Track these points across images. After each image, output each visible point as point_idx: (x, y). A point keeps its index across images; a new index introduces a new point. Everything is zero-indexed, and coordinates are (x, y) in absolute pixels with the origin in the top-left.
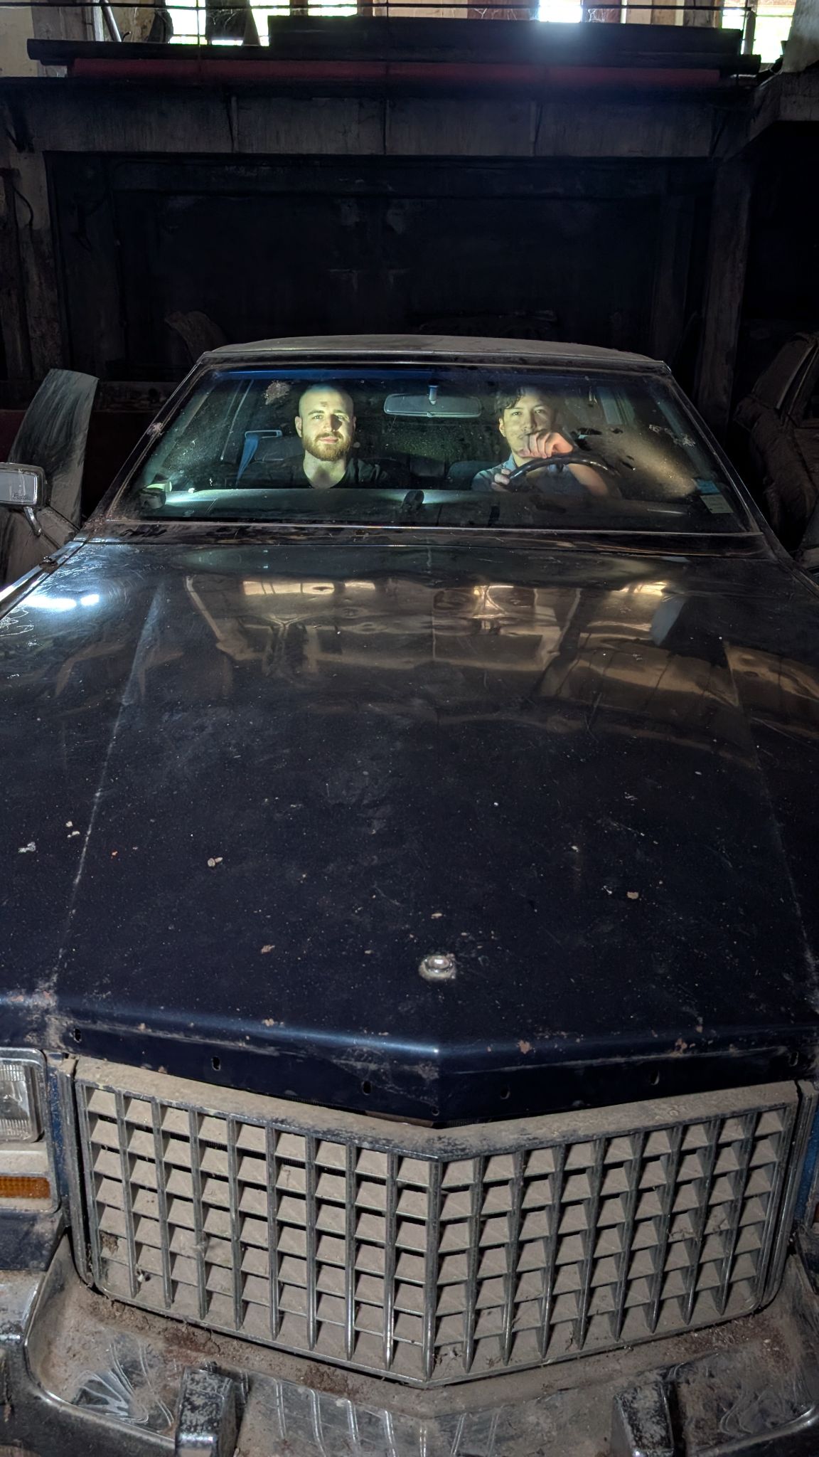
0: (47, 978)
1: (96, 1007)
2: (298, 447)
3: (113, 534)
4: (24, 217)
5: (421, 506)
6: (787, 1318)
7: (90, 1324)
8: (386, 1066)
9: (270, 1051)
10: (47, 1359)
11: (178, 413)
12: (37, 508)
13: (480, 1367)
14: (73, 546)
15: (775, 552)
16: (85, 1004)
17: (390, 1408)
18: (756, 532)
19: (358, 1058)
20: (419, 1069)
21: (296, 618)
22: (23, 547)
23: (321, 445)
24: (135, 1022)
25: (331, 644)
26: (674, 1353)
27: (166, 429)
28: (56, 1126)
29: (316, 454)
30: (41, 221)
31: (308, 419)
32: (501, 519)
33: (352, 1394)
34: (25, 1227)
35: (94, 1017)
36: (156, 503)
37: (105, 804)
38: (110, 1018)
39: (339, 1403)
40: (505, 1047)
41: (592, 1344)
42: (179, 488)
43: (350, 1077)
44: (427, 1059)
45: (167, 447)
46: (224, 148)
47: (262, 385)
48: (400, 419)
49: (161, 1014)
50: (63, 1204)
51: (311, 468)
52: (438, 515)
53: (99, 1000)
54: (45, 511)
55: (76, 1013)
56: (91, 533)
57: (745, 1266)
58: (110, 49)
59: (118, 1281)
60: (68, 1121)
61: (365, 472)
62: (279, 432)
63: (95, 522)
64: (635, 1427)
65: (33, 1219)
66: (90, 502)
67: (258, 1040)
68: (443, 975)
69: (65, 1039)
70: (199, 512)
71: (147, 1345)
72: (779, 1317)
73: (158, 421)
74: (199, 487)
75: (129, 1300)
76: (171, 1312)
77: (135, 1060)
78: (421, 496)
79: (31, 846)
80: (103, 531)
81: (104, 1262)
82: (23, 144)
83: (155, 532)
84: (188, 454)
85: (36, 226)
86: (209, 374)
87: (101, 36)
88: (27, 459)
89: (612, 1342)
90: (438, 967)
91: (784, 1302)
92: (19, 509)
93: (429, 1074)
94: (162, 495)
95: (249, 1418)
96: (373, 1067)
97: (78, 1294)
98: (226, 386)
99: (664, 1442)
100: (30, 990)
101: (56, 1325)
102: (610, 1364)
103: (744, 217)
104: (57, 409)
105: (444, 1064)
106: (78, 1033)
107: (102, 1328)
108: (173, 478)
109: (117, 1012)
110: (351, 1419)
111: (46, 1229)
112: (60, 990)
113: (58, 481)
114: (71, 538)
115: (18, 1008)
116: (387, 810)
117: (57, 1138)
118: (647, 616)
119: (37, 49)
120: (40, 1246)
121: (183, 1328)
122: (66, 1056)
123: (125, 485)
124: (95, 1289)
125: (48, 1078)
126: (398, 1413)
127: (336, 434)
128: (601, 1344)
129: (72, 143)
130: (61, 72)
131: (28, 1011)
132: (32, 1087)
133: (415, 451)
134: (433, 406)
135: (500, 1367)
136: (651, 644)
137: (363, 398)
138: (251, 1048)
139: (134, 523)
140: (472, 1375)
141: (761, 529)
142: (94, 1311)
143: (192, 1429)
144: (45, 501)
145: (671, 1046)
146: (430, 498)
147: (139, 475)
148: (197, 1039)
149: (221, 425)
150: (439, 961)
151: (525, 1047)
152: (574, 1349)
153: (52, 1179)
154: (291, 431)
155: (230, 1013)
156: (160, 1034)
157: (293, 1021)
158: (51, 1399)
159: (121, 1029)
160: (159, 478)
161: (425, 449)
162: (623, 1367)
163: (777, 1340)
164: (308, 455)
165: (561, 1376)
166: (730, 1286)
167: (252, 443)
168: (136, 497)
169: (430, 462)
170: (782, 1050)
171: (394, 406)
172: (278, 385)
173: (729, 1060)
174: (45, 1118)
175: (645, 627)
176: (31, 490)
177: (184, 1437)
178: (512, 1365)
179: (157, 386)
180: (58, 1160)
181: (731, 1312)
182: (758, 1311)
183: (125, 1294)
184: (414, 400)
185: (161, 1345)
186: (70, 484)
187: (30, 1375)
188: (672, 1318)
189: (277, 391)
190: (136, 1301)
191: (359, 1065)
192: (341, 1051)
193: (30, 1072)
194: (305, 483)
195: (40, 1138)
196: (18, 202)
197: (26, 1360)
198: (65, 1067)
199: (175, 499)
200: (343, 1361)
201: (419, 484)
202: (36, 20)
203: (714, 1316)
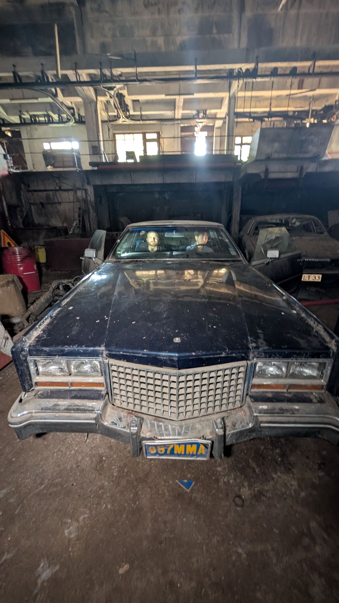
0: (103, 344)
1: (112, 349)
2: (147, 244)
3: (111, 262)
4: (89, 198)
5: (173, 255)
6: (246, 408)
7: (112, 411)
8: (167, 358)
9: (145, 356)
10: (105, 416)
11: (123, 238)
12: (95, 258)
13: (187, 417)
14: (103, 265)
15: (245, 262)
16: (110, 349)
17: (170, 424)
18: (241, 258)
19: (162, 356)
20: (174, 358)
21: (147, 279)
22: (92, 266)
23: (152, 244)
24: (120, 352)
25: (155, 284)
26: (224, 414)
27: (121, 241)
28: (105, 373)
29: (151, 245)
30: (93, 199)
31: (149, 238)
32: (189, 257)
33: (163, 422)
34: (100, 392)
35: (112, 351)
36: (119, 256)
37: (112, 313)
38: (115, 351)
39: (160, 424)
40: (190, 354)
41: (208, 413)
42: (124, 253)
43: (161, 360)
44: (175, 356)
45: (121, 245)
46: (131, 183)
47: (140, 231)
48: (168, 238)
49: (125, 350)
50: (107, 388)
51: (150, 248)
52: (176, 256)
53: (113, 348)
54: (96, 258)
55: (110, 351)
56: (106, 262)
57: (238, 398)
58: (106, 163)
59: (117, 403)
60: (108, 371)
61: (161, 249)
62: (143, 241)
63: (107, 260)
64: (216, 425)
65: (101, 391)
66: (105, 256)
67: (143, 354)
68: (178, 342)
69: (107, 356)
70: (128, 258)
71: (123, 414)
72: (245, 408)
73: (119, 239)
74: (128, 252)
75: (120, 406)
76: (128, 408)
77: (120, 359)
78: (173, 253)
79: (98, 321)
80: (109, 262)
81: (115, 399)
82: (89, 183)
83: (119, 262)
84: (125, 246)
85: (92, 200)
86: (129, 230)
87: (104, 161)
88: (92, 248)
89: (212, 412)
90: (177, 340)
91: (246, 405)
92: (91, 258)
93: (176, 359)
94: (120, 254)
95: (143, 426)
96: (165, 358)
97: (110, 406)
98: (132, 232)
99: (222, 428)
100: (100, 346)
101: (106, 411)
102: (212, 416)
103: (240, 193)
104: (98, 238)
105: (179, 357)
106: (109, 354)
107: (115, 411)
108: (122, 251)
109: (116, 350)
110: (163, 426)
111: (104, 393)
112: (105, 346)
113: (99, 252)
114: (102, 263)
115: (97, 350)
116: (167, 312)
117: (106, 375)
118: (221, 277)
119: (91, 164)
120: (103, 396)
121: (130, 411)
122: (107, 359)
123: (113, 253)
124: (113, 405)
125: (103, 363)
126: (171, 425)
127: (155, 241)
128: (210, 413)
129: (98, 183)
130: (96, 168)
131: (100, 350)
132: (100, 365)
133: (171, 244)
134: (175, 235)
135: (191, 417)
136: (222, 283)
137: (160, 234)
138: (142, 356)
139: (115, 260)
140: (185, 418)
141: (243, 257)
142: (113, 408)
143: (133, 426)
144: (96, 257)
145: (222, 354)
146: (174, 253)
147: (115, 250)
148: (132, 354)
149: (131, 240)
150: (177, 339)
151: (194, 354)
152: (205, 414)
153: (105, 383)
154: (145, 241)
155: (138, 349)
156: (125, 354)
157: (150, 350)
158: (106, 424)
159: (117, 353)
160: (119, 251)
161: (173, 243)
162: (214, 417)
163: (244, 412)
164: (149, 246)
165: (203, 418)
166: (235, 402)
167: (138, 244)
168: (115, 254)
169: (175, 246)
170: (243, 355)
171: (167, 235)
172: (143, 231)
173: (233, 357)
174: (103, 371)
175: (221, 279)
176: (93, 254)
177: (131, 428)
178: (193, 417)
179: (118, 233)
180: (106, 379)
181: (236, 407)
182: (241, 407)
183: (119, 405)
184: (171, 234)
185: (126, 414)
186: (102, 253)
187: (102, 419)
188: (224, 408)
189: (143, 233)
190: (121, 406)
191: (162, 358)
192: (159, 355)
193: (100, 362)
194: (149, 251)
195: (102, 375)
196: (88, 196)
197: (101, 416)
198: (107, 361)
199: (123, 255)
200: (161, 416)
201: (172, 251)
202: (90, 158)
203: (232, 408)
